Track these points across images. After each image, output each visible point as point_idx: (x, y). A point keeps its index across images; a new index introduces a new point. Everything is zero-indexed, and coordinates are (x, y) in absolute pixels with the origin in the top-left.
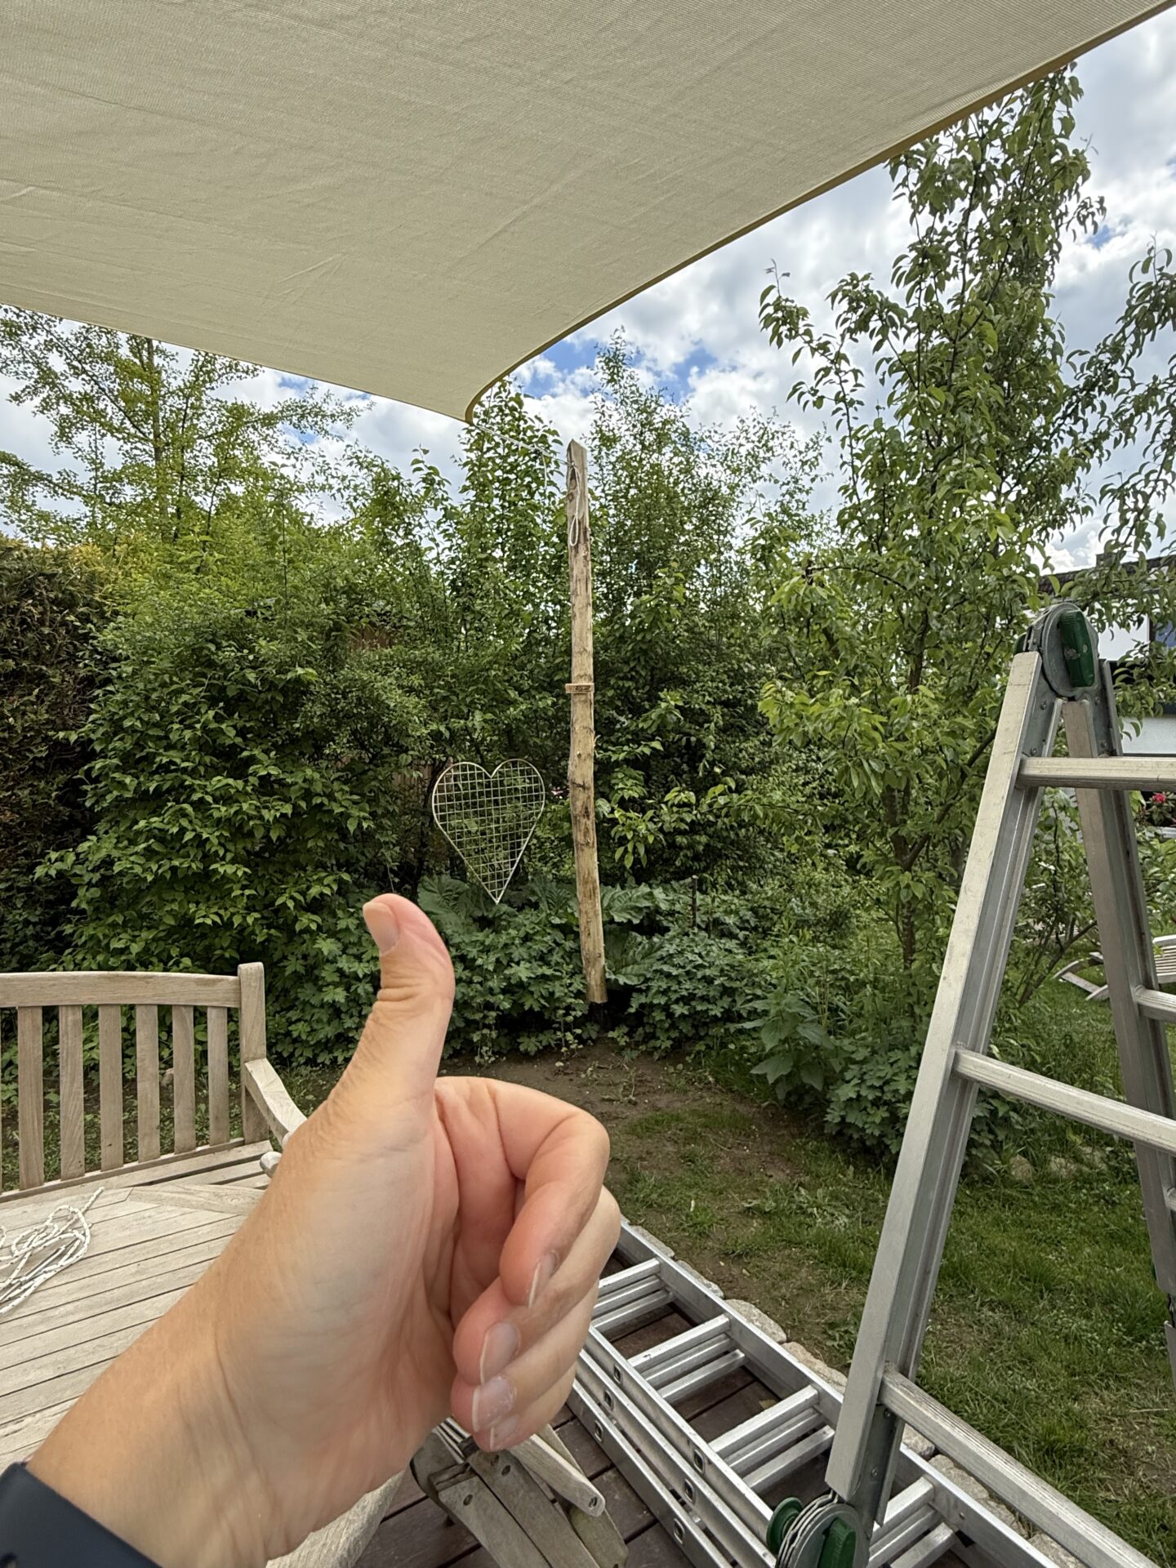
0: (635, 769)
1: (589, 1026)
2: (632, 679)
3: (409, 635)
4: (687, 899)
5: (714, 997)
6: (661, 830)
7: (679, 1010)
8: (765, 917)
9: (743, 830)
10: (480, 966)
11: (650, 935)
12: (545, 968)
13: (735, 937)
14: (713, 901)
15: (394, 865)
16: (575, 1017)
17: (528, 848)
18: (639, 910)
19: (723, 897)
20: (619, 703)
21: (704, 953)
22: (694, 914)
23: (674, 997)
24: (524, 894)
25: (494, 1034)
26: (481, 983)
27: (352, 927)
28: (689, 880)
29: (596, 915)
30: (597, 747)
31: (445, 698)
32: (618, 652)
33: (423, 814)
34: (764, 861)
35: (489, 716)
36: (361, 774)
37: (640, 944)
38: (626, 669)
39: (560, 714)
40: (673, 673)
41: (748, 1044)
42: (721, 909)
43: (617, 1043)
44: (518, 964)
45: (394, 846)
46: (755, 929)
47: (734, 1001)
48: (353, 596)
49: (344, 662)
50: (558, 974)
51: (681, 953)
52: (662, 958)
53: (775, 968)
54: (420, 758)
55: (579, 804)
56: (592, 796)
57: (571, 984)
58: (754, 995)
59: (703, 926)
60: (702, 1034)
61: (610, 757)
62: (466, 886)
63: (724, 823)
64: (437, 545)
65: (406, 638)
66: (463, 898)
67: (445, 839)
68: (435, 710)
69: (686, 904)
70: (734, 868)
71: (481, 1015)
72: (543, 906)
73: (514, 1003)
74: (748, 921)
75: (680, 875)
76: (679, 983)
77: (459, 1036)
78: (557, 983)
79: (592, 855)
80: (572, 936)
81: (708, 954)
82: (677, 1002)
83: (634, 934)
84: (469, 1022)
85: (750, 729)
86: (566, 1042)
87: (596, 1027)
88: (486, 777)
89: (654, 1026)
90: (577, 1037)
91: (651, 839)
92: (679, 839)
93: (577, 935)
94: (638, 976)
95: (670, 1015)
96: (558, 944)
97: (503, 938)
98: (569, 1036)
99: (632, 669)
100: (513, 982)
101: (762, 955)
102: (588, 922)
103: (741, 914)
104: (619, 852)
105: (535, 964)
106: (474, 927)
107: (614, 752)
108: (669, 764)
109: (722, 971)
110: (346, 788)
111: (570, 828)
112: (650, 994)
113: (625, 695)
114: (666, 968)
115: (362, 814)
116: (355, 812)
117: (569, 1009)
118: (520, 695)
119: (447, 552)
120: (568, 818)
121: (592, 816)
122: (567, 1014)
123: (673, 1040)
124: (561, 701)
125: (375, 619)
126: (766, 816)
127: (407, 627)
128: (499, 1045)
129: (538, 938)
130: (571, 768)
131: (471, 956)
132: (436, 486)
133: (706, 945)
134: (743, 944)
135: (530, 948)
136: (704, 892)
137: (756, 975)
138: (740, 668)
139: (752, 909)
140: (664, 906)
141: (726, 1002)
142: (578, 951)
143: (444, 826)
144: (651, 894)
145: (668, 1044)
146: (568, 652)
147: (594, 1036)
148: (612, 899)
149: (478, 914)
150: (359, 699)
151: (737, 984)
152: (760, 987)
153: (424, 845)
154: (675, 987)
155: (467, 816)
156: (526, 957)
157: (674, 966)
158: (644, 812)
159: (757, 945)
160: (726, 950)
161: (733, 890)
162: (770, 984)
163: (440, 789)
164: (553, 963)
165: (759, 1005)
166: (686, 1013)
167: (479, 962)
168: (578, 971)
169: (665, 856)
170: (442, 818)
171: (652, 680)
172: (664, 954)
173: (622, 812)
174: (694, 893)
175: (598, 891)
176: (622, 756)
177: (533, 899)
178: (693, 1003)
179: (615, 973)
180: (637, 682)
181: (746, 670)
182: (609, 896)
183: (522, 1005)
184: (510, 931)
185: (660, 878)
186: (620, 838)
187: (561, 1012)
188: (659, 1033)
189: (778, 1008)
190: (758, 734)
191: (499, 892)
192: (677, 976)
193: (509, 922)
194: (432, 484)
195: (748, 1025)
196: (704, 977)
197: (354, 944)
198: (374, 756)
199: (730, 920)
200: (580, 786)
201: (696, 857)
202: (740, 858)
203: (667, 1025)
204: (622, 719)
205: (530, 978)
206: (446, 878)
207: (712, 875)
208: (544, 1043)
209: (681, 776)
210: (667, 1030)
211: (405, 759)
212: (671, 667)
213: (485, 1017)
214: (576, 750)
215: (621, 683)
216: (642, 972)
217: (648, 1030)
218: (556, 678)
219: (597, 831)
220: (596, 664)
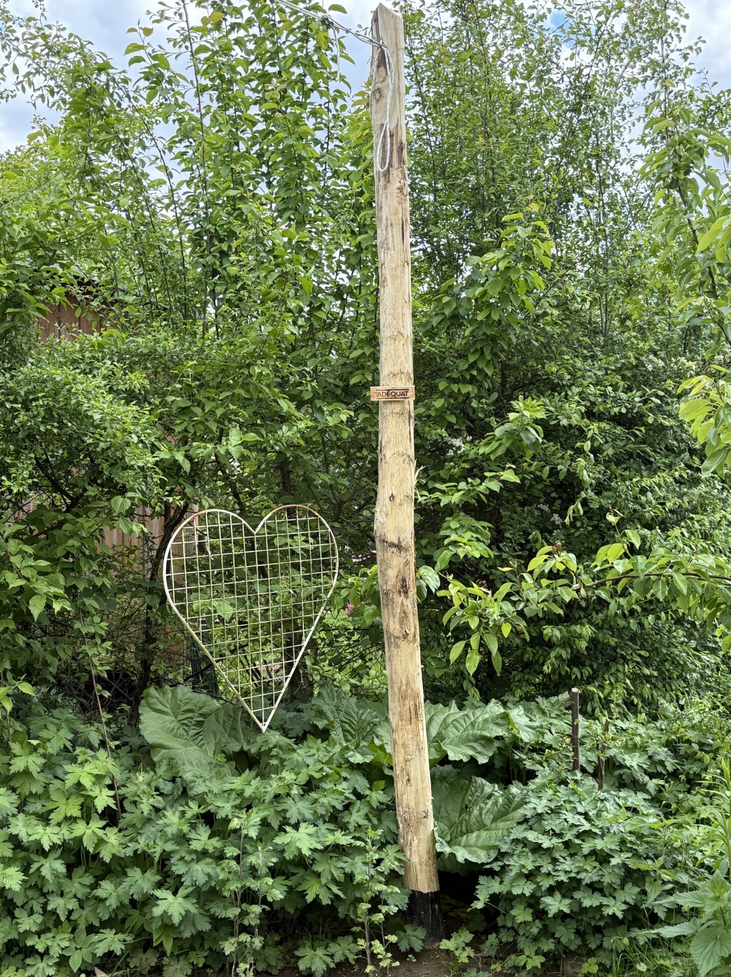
0: (478, 519)
1: (409, 929)
2: (472, 380)
3: (127, 315)
4: (563, 725)
5: (610, 885)
6: (521, 613)
7: (555, 905)
8: (690, 757)
9: (651, 618)
10: (236, 831)
11: (505, 782)
12: (338, 834)
13: (642, 788)
14: (606, 729)
15: (102, 670)
16: (387, 915)
17: (313, 643)
18: (487, 741)
19: (619, 723)
20: (453, 419)
21: (592, 813)
22: (575, 751)
23: (546, 884)
24: (307, 716)
25: (258, 942)
26: (237, 859)
27: (34, 769)
28: (565, 696)
29: (420, 750)
30: (420, 486)
31: (184, 411)
32: (451, 339)
33: (150, 591)
34: (684, 667)
35: (252, 437)
36: (52, 528)
37: (490, 796)
38: (463, 366)
39: (362, 436)
40: (535, 375)
41: (667, 963)
42: (619, 743)
43: (455, 959)
44: (296, 827)
45: (103, 641)
46: (674, 775)
47: (644, 893)
48: (41, 252)
49: (26, 354)
50: (358, 843)
51: (555, 811)
52: (526, 820)
53: (710, 839)
54: (145, 504)
55: (392, 573)
56: (413, 561)
57: (379, 861)
58: (676, 883)
59: (590, 769)
60: (593, 946)
61: (439, 501)
62: (216, 704)
63: (620, 607)
64: (170, 175)
65: (123, 320)
66: (211, 722)
67: (183, 630)
68: (169, 430)
69: (562, 734)
70: (636, 678)
71: (237, 911)
72: (337, 734)
73: (290, 890)
74: (662, 763)
75: (551, 688)
76: (554, 861)
77: (202, 945)
78: (359, 860)
79: (412, 655)
80: (382, 783)
81: (598, 815)
82: (551, 891)
83: (480, 780)
84: (219, 923)
85: (659, 460)
86: (374, 956)
87: (421, 933)
88: (248, 533)
89: (514, 930)
90: (391, 948)
91: (506, 630)
92: (549, 631)
93: (390, 781)
94: (488, 848)
95: (540, 914)
96: (359, 796)
97: (274, 786)
98: (378, 948)
99: (473, 366)
100: (288, 856)
101: (687, 818)
102: (406, 761)
103: (651, 751)
104: (456, 651)
105: (323, 827)
106: (228, 769)
107: (443, 492)
108: (530, 513)
109: (623, 842)
110: (29, 550)
111: (378, 613)
112: (507, 879)
113: (462, 408)
114: (532, 836)
115: (53, 590)
116: (42, 586)
117: (377, 901)
118: (298, 408)
119: (185, 188)
120: (374, 597)
121: (413, 592)
122: (374, 910)
123: (545, 955)
124: (362, 416)
125: (75, 290)
126: (692, 590)
127: (123, 304)
128: (265, 960)
129: (327, 785)
130: (379, 518)
131: (221, 814)
132: (164, 85)
133: (596, 800)
134: (655, 800)
135: (315, 801)
136: (591, 716)
137: (678, 850)
138: (641, 364)
139: (668, 744)
140: (526, 736)
141: (630, 893)
142: (391, 807)
143: (182, 609)
144: (505, 717)
145: (538, 961)
146: (373, 341)
147: (418, 947)
148: (445, 725)
149: (235, 747)
150: (49, 410)
151: (648, 865)
152: (686, 870)
153: (150, 639)
154: (547, 867)
155: (218, 595)
156: (309, 816)
157: (545, 833)
158: (493, 588)
159: (678, 802)
160: (628, 809)
161: (636, 713)
162: (702, 865)
163: (177, 552)
164: (351, 827)
165: (685, 900)
166: (567, 911)
167: (235, 824)
168: (391, 839)
169: (526, 656)
170: (179, 597)
171: (503, 384)
172: (529, 814)
173: (461, 586)
174: (575, 717)
175: (422, 711)
176: (456, 498)
177: (321, 724)
178: (577, 895)
179: (449, 843)
180: (480, 387)
181: (650, 367)
182: (439, 719)
183: (303, 894)
184: (284, 774)
185: (519, 693)
186: (457, 628)
187: (365, 906)
188: (522, 943)
189: (717, 906)
190: (670, 466)
191: (268, 713)
192: (549, 850)
193: (282, 761)
194: (158, 82)
195: (668, 932)
196: (594, 853)
197: (37, 796)
198: (75, 501)
199: (633, 761)
200: (392, 545)
201: (576, 660)
202: (647, 662)
203: (535, 931)
204: (457, 442)
205: (315, 850)
206: (185, 691)
207: (601, 687)
208: (338, 958)
209: (551, 532)
210: (535, 939)
211: (120, 503)
212: (531, 363)
213: (244, 914)
214: (385, 489)
215: (455, 387)
216: (493, 842)
217: (506, 937)
218: (353, 381)
219: (421, 619)
220: (418, 359)
